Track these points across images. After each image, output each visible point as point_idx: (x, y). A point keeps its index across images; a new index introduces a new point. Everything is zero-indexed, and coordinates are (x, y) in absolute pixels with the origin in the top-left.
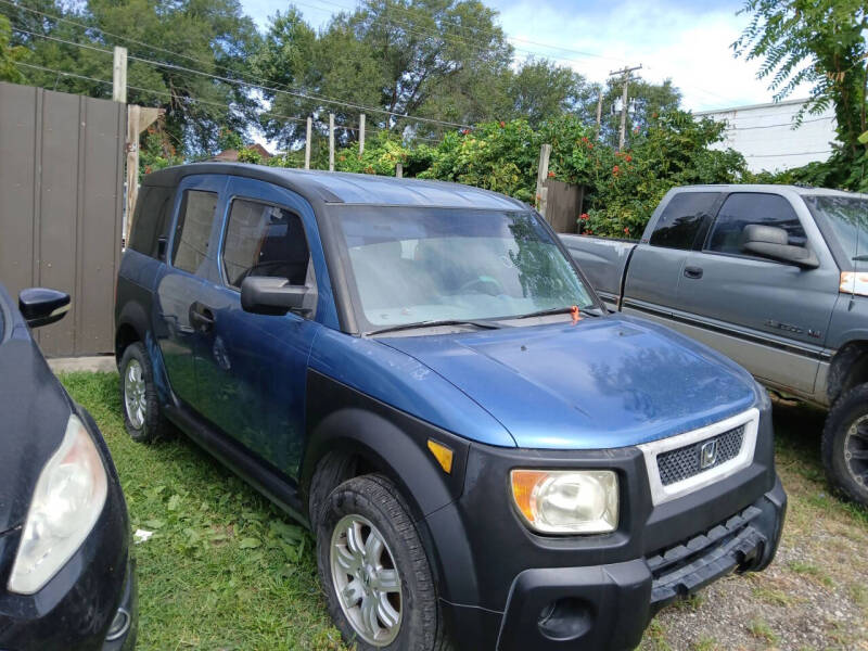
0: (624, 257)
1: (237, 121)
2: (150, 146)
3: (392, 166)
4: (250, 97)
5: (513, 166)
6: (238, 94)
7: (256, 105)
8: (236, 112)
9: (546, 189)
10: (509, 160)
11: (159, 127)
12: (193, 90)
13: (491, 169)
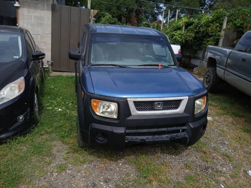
0: (228, 54)
1: (156, 13)
2: (122, 21)
3: (182, 25)
4: (160, 6)
5: (218, 24)
6: (157, 5)
7: (162, 8)
8: (156, 11)
9: (224, 32)
10: (217, 23)
11: (134, 16)
12: (143, 5)
13: (210, 25)
